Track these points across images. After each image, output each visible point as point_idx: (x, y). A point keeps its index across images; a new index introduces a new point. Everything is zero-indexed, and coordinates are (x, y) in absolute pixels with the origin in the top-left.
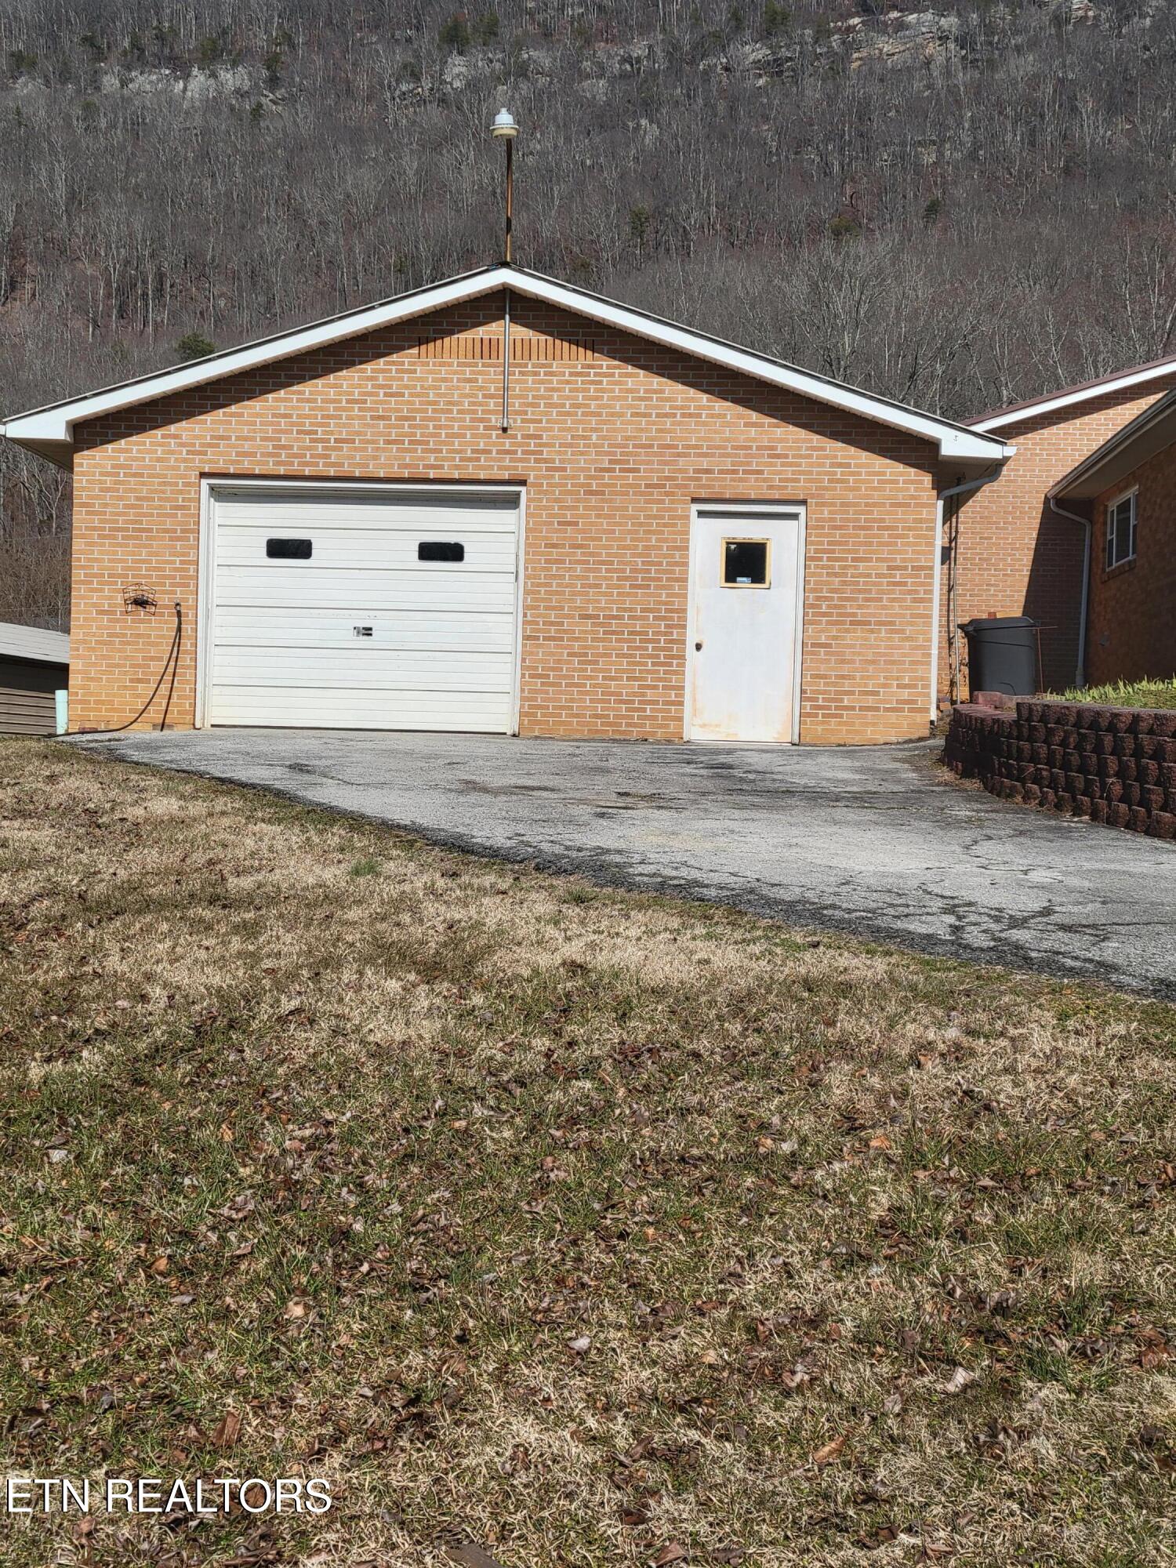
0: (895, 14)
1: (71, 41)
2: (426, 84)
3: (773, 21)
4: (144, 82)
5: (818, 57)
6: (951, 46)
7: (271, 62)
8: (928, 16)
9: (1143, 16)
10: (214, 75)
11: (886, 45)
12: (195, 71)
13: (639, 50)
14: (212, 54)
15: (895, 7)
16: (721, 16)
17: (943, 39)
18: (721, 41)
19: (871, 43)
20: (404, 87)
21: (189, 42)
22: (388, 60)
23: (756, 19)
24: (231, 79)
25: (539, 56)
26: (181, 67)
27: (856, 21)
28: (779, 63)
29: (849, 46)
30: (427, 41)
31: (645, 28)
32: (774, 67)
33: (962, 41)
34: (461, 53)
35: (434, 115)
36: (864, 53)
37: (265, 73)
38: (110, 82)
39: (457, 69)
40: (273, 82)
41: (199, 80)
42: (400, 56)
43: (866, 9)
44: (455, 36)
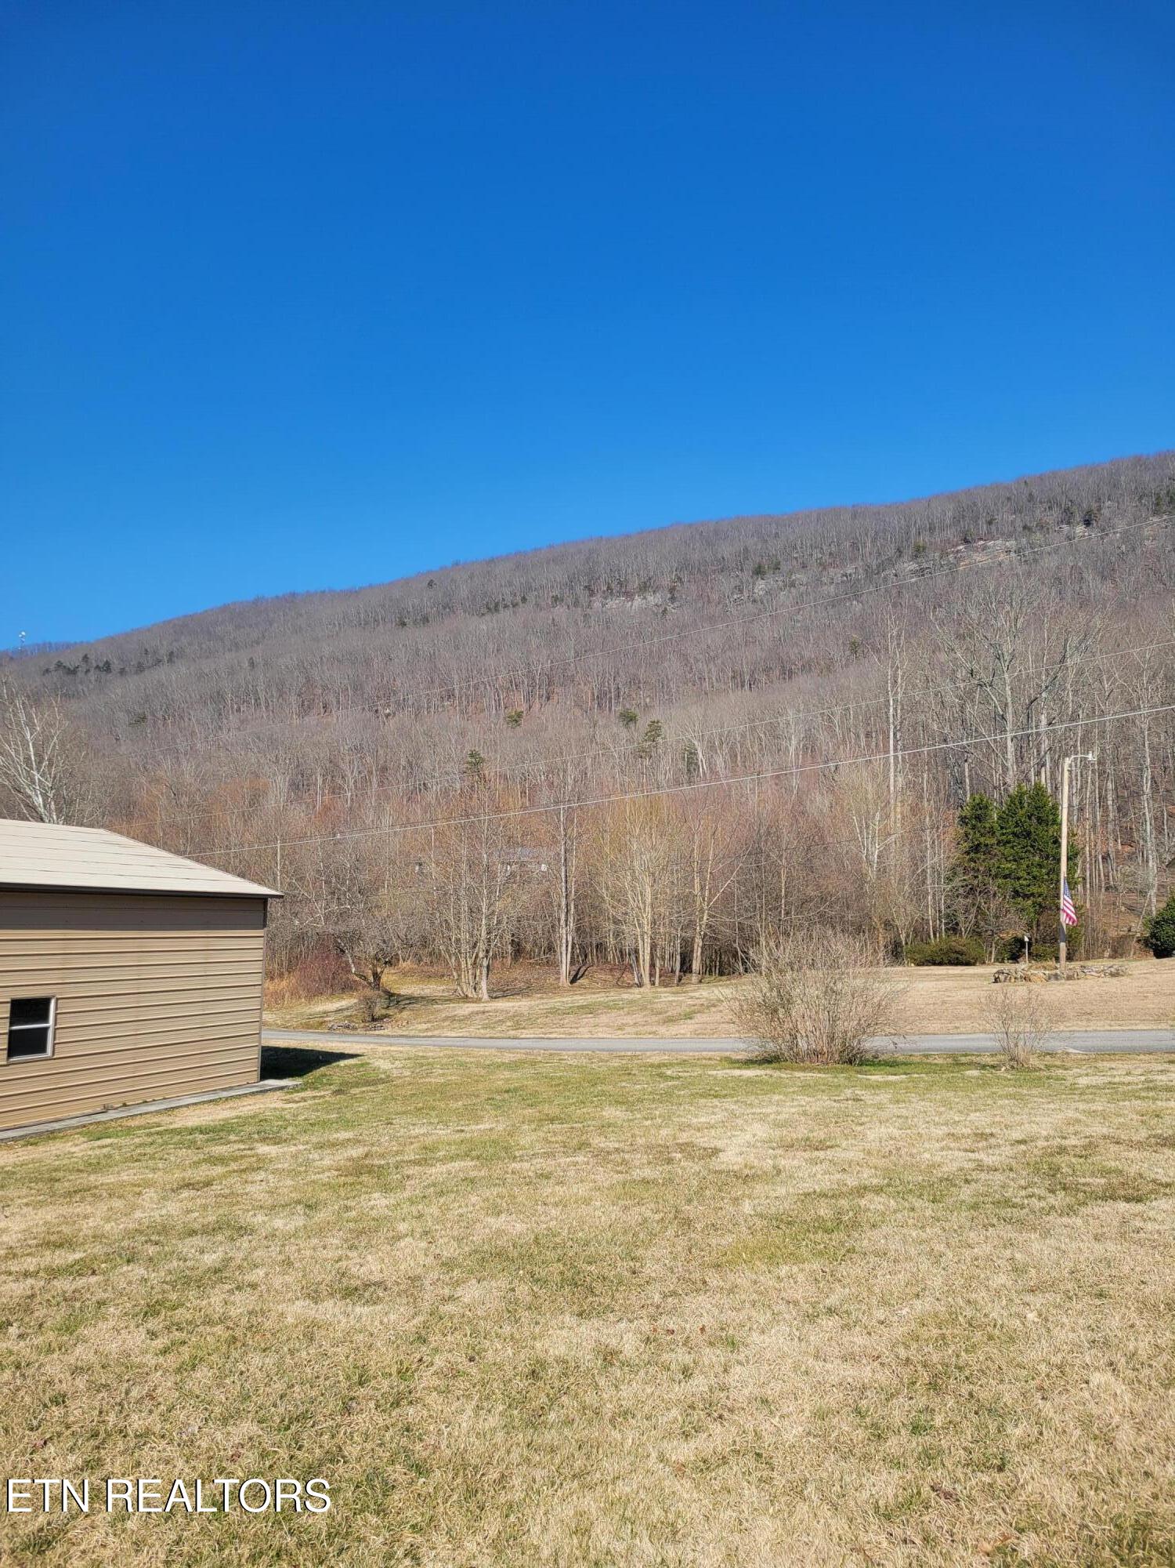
0: (981, 542)
1: (579, 589)
2: (746, 594)
3: (918, 551)
4: (613, 603)
5: (942, 566)
6: (1013, 554)
7: (672, 590)
8: (999, 542)
9: (1115, 533)
10: (645, 598)
11: (978, 557)
12: (636, 597)
13: (850, 570)
14: (644, 588)
15: (981, 539)
16: (891, 551)
17: (1008, 552)
18: (891, 562)
19: (970, 557)
20: (735, 597)
22: (728, 585)
23: (909, 551)
24: (653, 599)
25: (800, 576)
26: (629, 595)
27: (961, 547)
28: (922, 570)
29: (958, 560)
30: (746, 576)
31: (853, 560)
32: (921, 572)
33: (1018, 552)
34: (763, 579)
36: (967, 562)
37: (669, 596)
38: (597, 605)
39: (761, 586)
40: (673, 599)
41: (638, 601)
42: (734, 582)
43: (966, 541)
44: (759, 572)
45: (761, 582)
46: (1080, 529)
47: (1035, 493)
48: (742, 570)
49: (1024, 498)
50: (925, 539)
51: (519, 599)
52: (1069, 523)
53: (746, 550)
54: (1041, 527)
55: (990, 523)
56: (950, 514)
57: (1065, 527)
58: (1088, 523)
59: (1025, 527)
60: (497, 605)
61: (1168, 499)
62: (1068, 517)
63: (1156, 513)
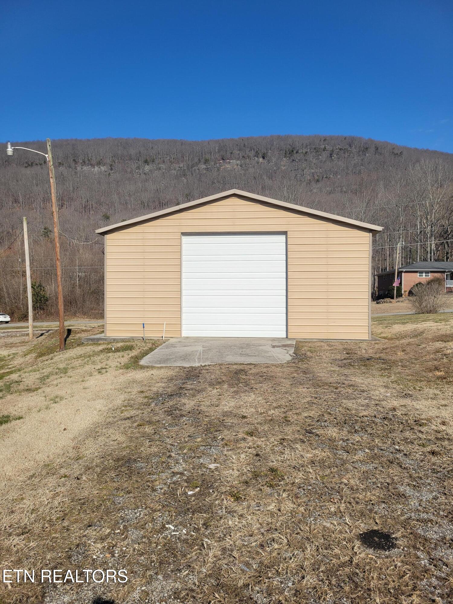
0: (228, 160)
1: (71, 160)
2: (141, 170)
3: (206, 161)
4: (85, 168)
5: (214, 168)
6: (239, 166)
7: (111, 165)
8: (234, 161)
9: (272, 162)
10: (100, 168)
11: (228, 166)
12: (96, 167)
13: (181, 166)
14: (99, 164)
15: (228, 159)
16: (196, 160)
17: (237, 165)
18: (197, 164)
19: (224, 165)
20: (137, 171)
21: (94, 161)
22: (134, 166)
23: (203, 161)
24: (103, 168)
25: (162, 166)
26: (93, 166)
27: (221, 161)
28: (208, 168)
29: (221, 166)
30: (140, 163)
31: (182, 161)
32: (207, 169)
33: (241, 166)
34: (148, 165)
35: (143, 176)
36: (223, 167)
37: (110, 167)
38: (79, 169)
39: (147, 168)
40: (112, 169)
41: (96, 168)
42: (136, 165)
43: (223, 160)
44: (146, 162)
45: (146, 166)
46: (261, 160)
47: (246, 144)
48: (139, 160)
49: (242, 145)
50: (208, 156)
51: (43, 162)
52: (257, 157)
53: (140, 153)
54: (249, 157)
55: (231, 153)
56: (217, 148)
57: (256, 158)
58: (264, 158)
59: (243, 157)
60: (32, 163)
61: (289, 152)
62: (257, 155)
63: (285, 157)
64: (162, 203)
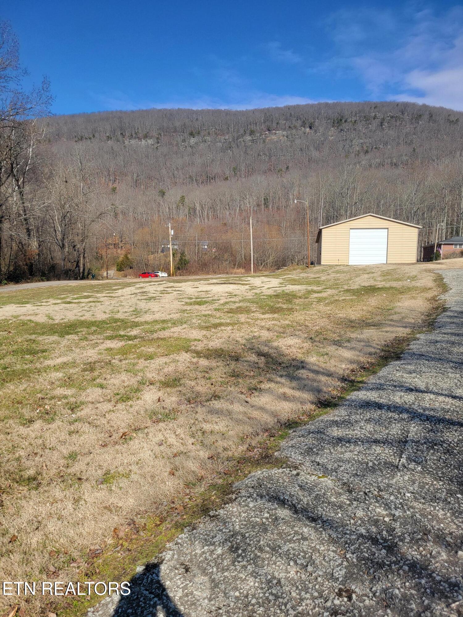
0: (274, 131)
1: (118, 134)
2: (187, 143)
3: (251, 132)
4: (133, 142)
5: (260, 139)
6: (285, 137)
7: (158, 138)
8: (281, 132)
9: (319, 132)
10: (146, 141)
11: (274, 137)
12: (143, 140)
13: (227, 137)
14: (146, 137)
15: (274, 130)
16: (242, 131)
18: (242, 136)
20: (183, 144)
21: (140, 135)
22: (180, 139)
23: (248, 132)
24: (150, 142)
25: (208, 138)
26: (140, 139)
27: (267, 132)
28: (254, 140)
29: (266, 137)
30: (186, 135)
31: (228, 133)
32: (253, 141)
33: (287, 137)
34: (193, 137)
35: (189, 149)
36: (269, 138)
37: (156, 141)
38: (127, 142)
39: (193, 141)
40: (158, 142)
41: (143, 142)
42: (182, 138)
43: (269, 130)
44: (192, 134)
45: (192, 138)
46: (308, 130)
47: (293, 113)
48: (184, 132)
49: (289, 115)
50: (253, 127)
51: (91, 136)
52: (304, 127)
53: (185, 125)
54: (295, 127)
55: (277, 124)
56: (263, 118)
57: (303, 129)
58: (310, 128)
59: (290, 127)
60: (82, 137)
61: (337, 121)
62: (304, 125)
63: (333, 126)
64: (210, 177)
